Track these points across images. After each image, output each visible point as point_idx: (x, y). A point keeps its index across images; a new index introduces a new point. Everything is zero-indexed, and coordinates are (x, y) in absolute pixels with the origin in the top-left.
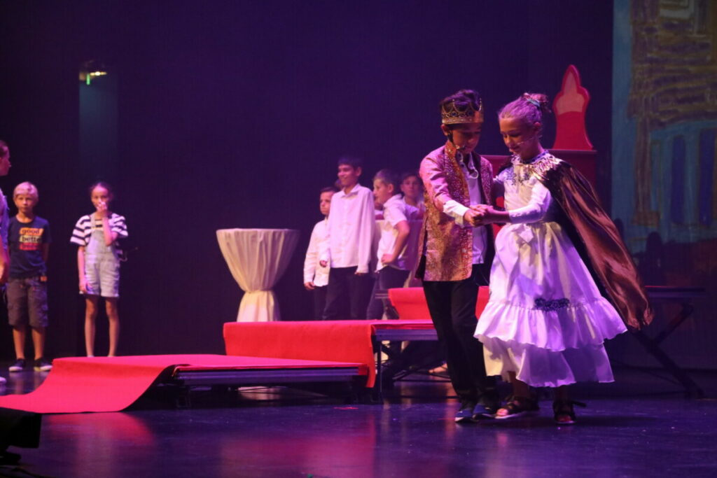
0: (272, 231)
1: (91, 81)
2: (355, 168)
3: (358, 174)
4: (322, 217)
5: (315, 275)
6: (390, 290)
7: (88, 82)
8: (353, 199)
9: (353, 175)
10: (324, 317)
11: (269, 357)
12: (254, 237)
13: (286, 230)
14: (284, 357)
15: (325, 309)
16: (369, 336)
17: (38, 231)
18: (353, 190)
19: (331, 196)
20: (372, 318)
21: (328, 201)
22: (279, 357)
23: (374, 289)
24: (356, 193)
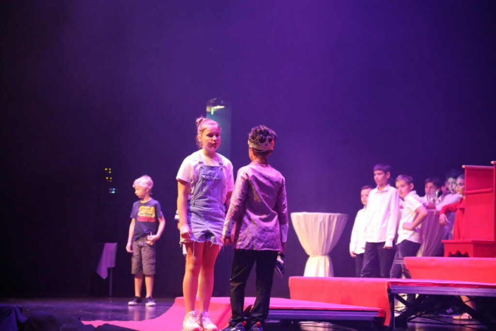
0: (328, 215)
1: (215, 112)
2: (385, 172)
3: (388, 177)
4: (361, 206)
5: (357, 246)
6: (405, 258)
7: (212, 113)
8: (384, 195)
9: (384, 177)
10: (362, 275)
11: (319, 301)
12: (316, 218)
13: (338, 214)
14: (329, 301)
15: (362, 270)
16: (386, 290)
17: (150, 209)
18: (385, 189)
19: (369, 192)
20: (394, 277)
21: (367, 195)
22: (325, 302)
23: (395, 257)
24: (387, 191)
